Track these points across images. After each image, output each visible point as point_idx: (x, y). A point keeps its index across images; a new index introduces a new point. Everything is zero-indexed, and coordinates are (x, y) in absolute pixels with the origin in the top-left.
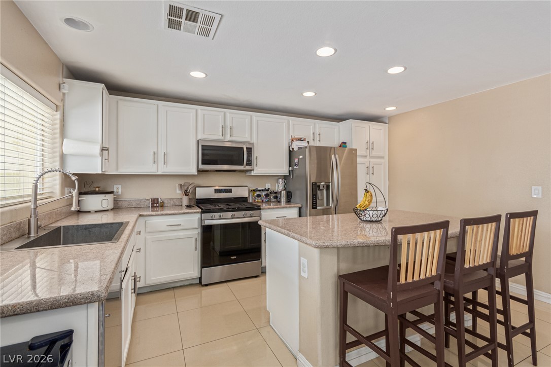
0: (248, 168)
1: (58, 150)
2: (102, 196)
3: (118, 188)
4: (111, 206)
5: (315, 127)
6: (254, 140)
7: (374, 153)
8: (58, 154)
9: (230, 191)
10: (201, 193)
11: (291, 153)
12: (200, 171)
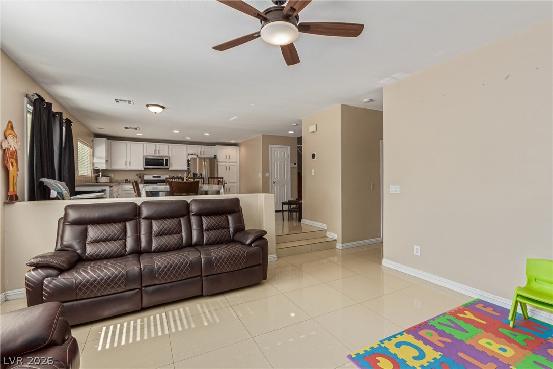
0: (167, 167)
1: (92, 161)
3: (111, 175)
4: (109, 182)
5: (201, 149)
6: (170, 155)
7: (231, 160)
8: (92, 163)
9: (160, 177)
10: (146, 178)
11: (189, 161)
12: (145, 169)
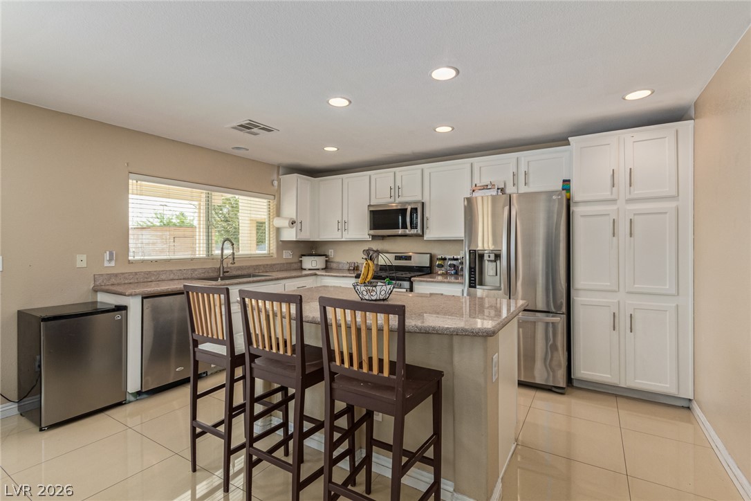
0: (414, 231)
2: (316, 258)
5: (517, 164)
9: (409, 258)
